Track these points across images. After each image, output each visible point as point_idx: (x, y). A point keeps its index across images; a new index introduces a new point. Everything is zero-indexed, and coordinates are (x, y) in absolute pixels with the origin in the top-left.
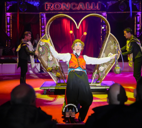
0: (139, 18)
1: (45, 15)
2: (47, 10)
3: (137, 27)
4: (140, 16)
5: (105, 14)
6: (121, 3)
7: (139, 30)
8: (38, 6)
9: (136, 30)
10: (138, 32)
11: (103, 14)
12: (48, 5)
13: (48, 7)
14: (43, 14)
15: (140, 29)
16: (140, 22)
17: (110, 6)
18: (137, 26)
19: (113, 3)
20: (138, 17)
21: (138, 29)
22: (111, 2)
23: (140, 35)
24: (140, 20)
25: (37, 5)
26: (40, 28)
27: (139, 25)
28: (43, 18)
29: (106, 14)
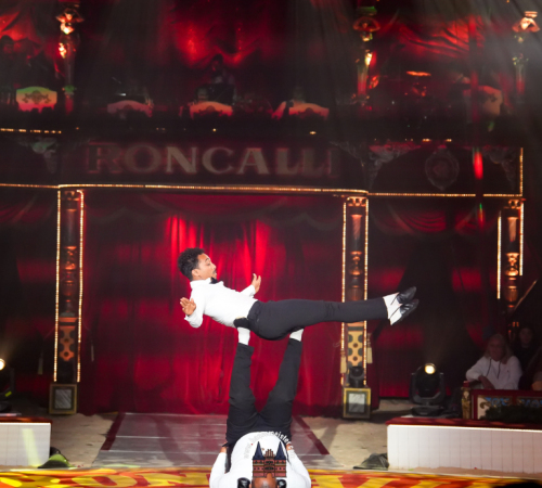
0: (518, 222)
1: (82, 197)
2: (92, 172)
3: (506, 265)
4: (522, 216)
5: (361, 199)
6: (435, 153)
7: (517, 276)
8: (53, 154)
9: (505, 278)
10: (512, 287)
11: (354, 198)
12: (99, 150)
13: (99, 162)
14: (73, 193)
15: (521, 274)
16: (522, 242)
17: (384, 164)
18: (505, 260)
19: (398, 154)
20: (513, 219)
21: (513, 274)
22: (390, 150)
23: (521, 300)
24: (522, 231)
25: (49, 148)
26: (58, 252)
27: (515, 255)
28: (71, 210)
29: (364, 202)
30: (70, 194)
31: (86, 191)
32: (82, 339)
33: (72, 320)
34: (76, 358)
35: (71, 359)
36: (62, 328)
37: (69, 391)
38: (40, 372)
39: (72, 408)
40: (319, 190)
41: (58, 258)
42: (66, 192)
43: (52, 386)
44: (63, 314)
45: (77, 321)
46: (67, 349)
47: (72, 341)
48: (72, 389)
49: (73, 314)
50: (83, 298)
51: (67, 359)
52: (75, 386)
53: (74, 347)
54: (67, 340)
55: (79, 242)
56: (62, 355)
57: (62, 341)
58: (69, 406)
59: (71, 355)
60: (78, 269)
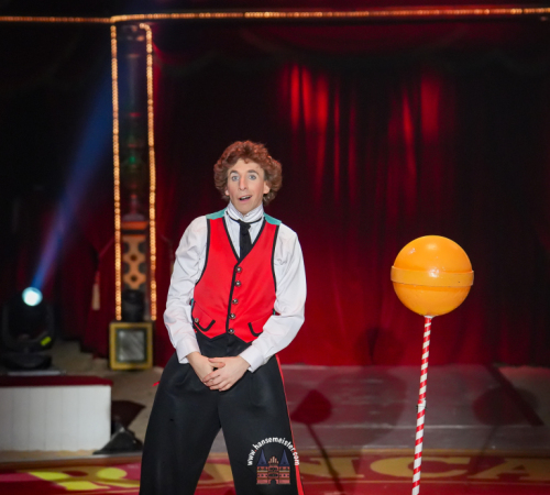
30: (130, 31)
31: (156, 25)
32: (157, 255)
33: (141, 226)
34: (148, 283)
35: (141, 285)
36: (126, 239)
37: (140, 335)
38: (96, 305)
39: (145, 360)
40: (519, 11)
41: (116, 131)
42: (125, 27)
43: (113, 326)
44: (128, 217)
45: (148, 227)
46: (134, 269)
47: (141, 258)
48: (144, 331)
49: (141, 217)
50: (156, 191)
51: (134, 286)
52: (149, 327)
53: (144, 267)
54: (134, 258)
55: (146, 105)
56: (127, 279)
57: (127, 258)
58: (140, 356)
59: (141, 278)
60: (147, 148)
